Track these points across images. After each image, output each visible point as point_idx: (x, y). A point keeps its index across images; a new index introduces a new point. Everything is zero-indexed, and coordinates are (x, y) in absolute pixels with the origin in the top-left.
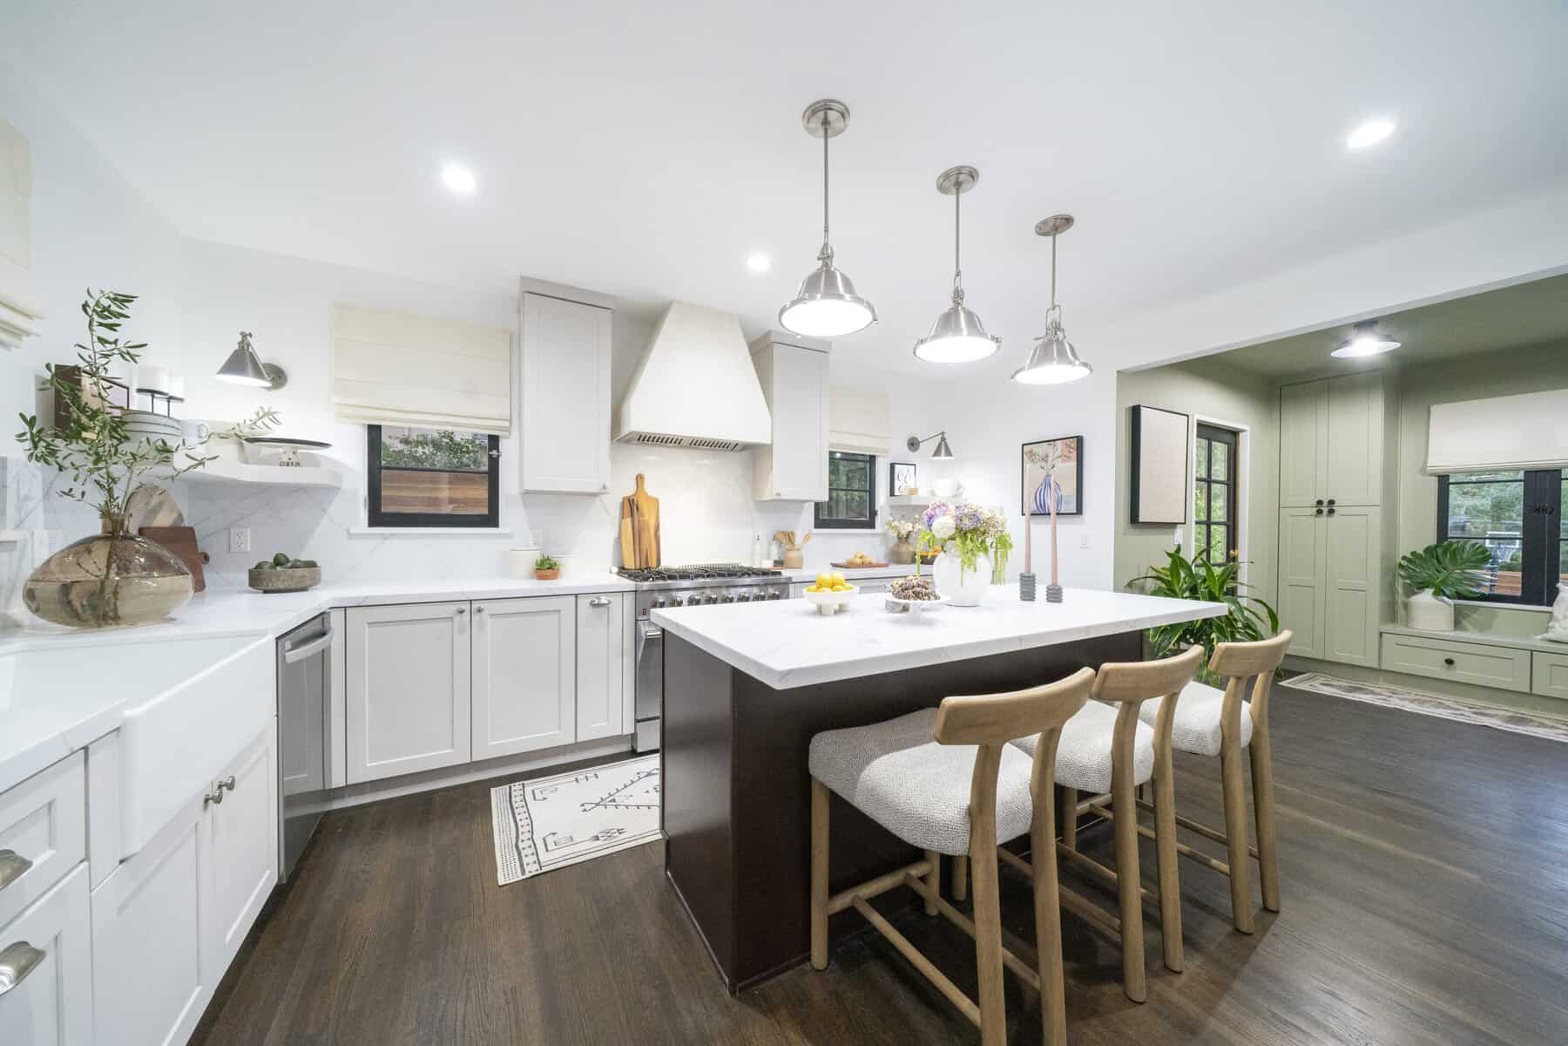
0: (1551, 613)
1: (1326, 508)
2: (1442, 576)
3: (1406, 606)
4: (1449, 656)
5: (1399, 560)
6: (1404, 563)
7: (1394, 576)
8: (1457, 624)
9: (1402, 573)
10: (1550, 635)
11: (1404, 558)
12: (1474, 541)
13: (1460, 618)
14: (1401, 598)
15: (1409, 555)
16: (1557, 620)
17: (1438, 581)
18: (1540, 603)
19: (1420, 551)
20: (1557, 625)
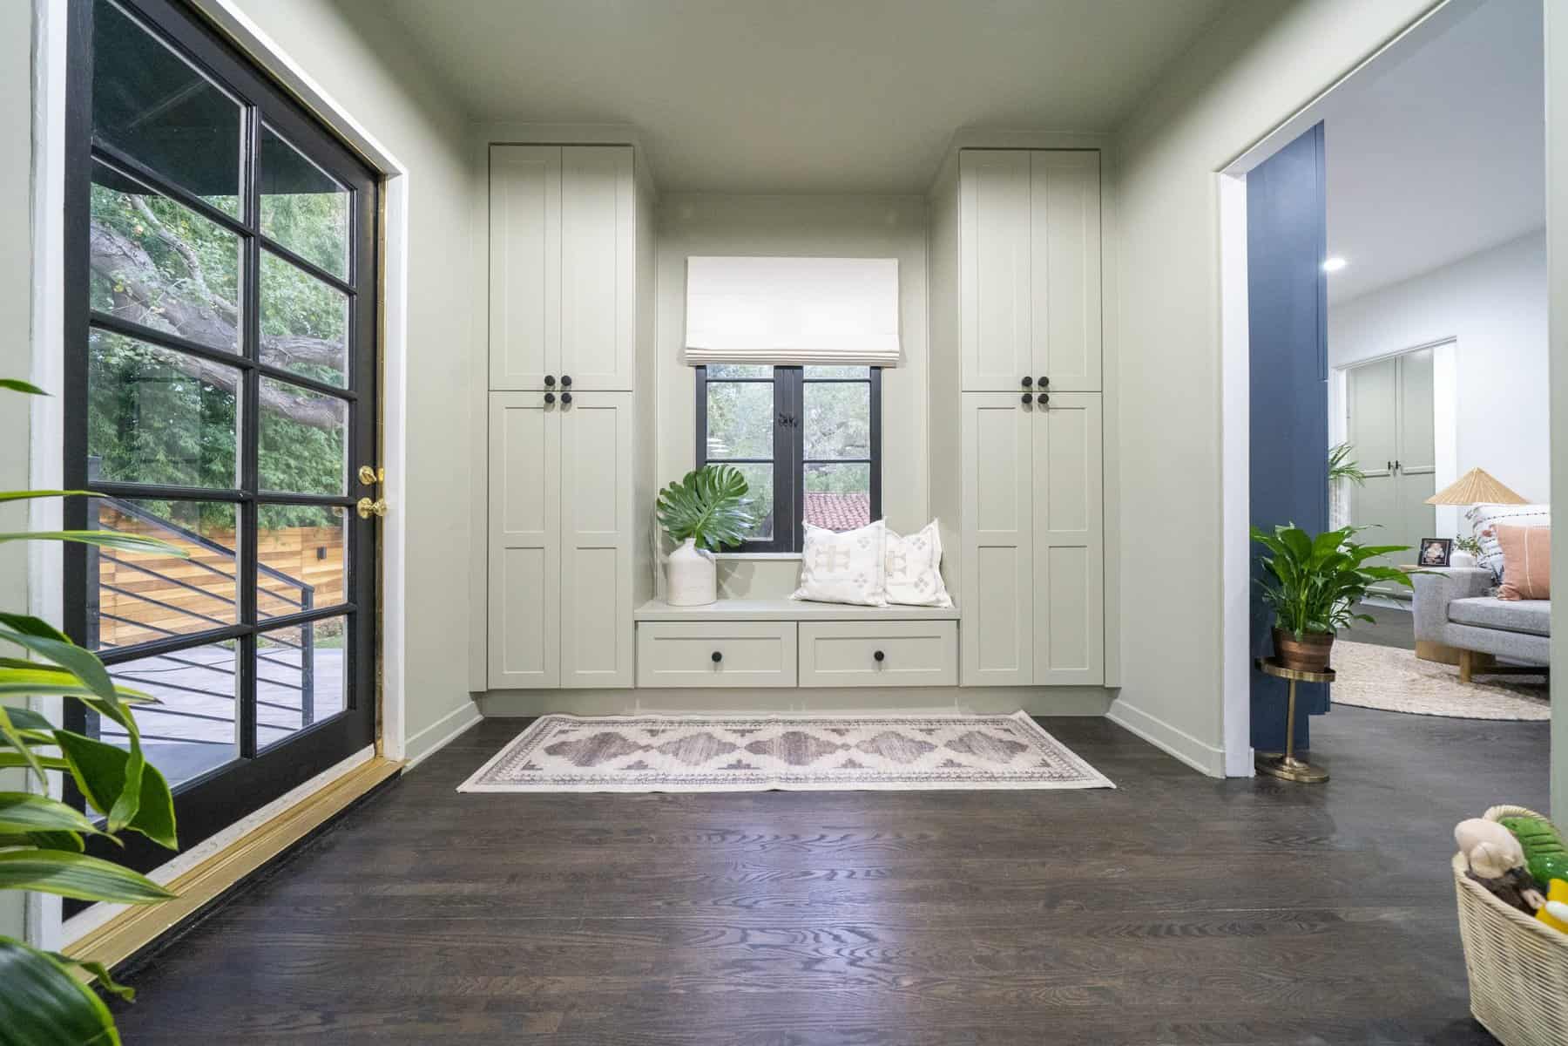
0: (801, 560)
1: (558, 392)
2: (703, 517)
3: (666, 567)
4: (716, 647)
5: (658, 495)
6: (664, 499)
7: (652, 522)
8: (720, 591)
9: (661, 515)
10: (804, 593)
11: (663, 492)
12: (731, 465)
13: (721, 582)
14: (660, 558)
15: (668, 489)
16: (809, 570)
17: (699, 525)
18: (789, 550)
19: (680, 482)
20: (809, 576)
